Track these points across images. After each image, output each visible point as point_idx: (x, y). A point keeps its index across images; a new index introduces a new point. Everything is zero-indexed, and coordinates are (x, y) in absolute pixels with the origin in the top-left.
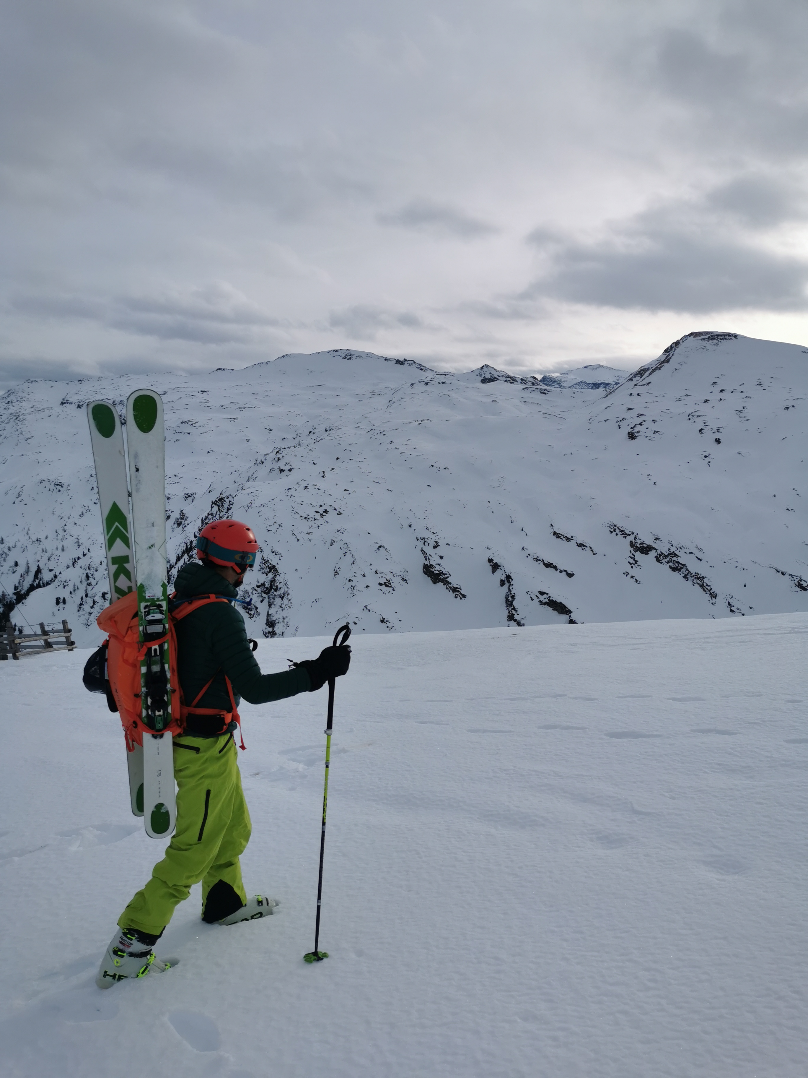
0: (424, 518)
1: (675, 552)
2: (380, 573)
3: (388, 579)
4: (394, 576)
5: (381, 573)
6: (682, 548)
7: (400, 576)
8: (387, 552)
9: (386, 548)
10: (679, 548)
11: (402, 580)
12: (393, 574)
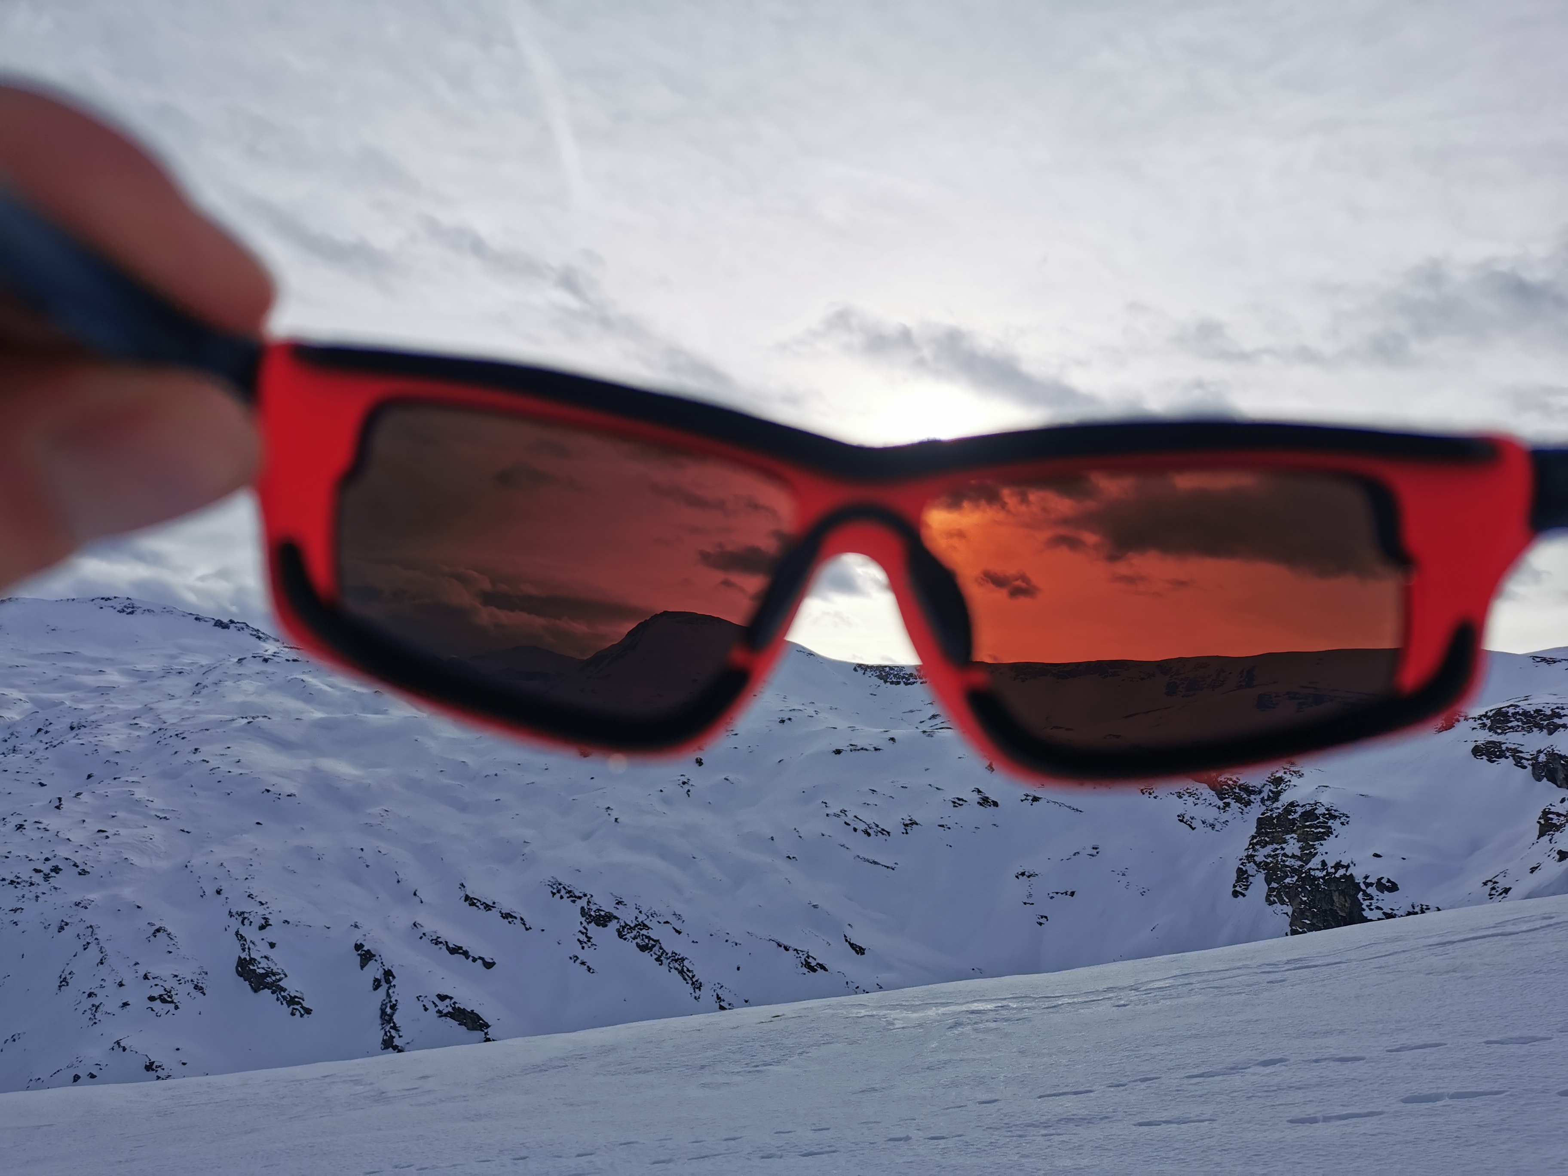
0: (247, 879)
1: (645, 922)
2: (153, 978)
3: (168, 988)
4: (180, 982)
5: (156, 978)
6: (654, 915)
7: (192, 981)
8: (171, 939)
9: (168, 932)
10: (650, 916)
11: (194, 988)
12: (178, 979)
